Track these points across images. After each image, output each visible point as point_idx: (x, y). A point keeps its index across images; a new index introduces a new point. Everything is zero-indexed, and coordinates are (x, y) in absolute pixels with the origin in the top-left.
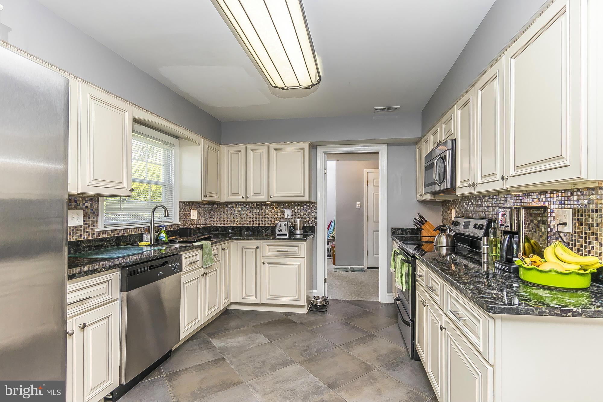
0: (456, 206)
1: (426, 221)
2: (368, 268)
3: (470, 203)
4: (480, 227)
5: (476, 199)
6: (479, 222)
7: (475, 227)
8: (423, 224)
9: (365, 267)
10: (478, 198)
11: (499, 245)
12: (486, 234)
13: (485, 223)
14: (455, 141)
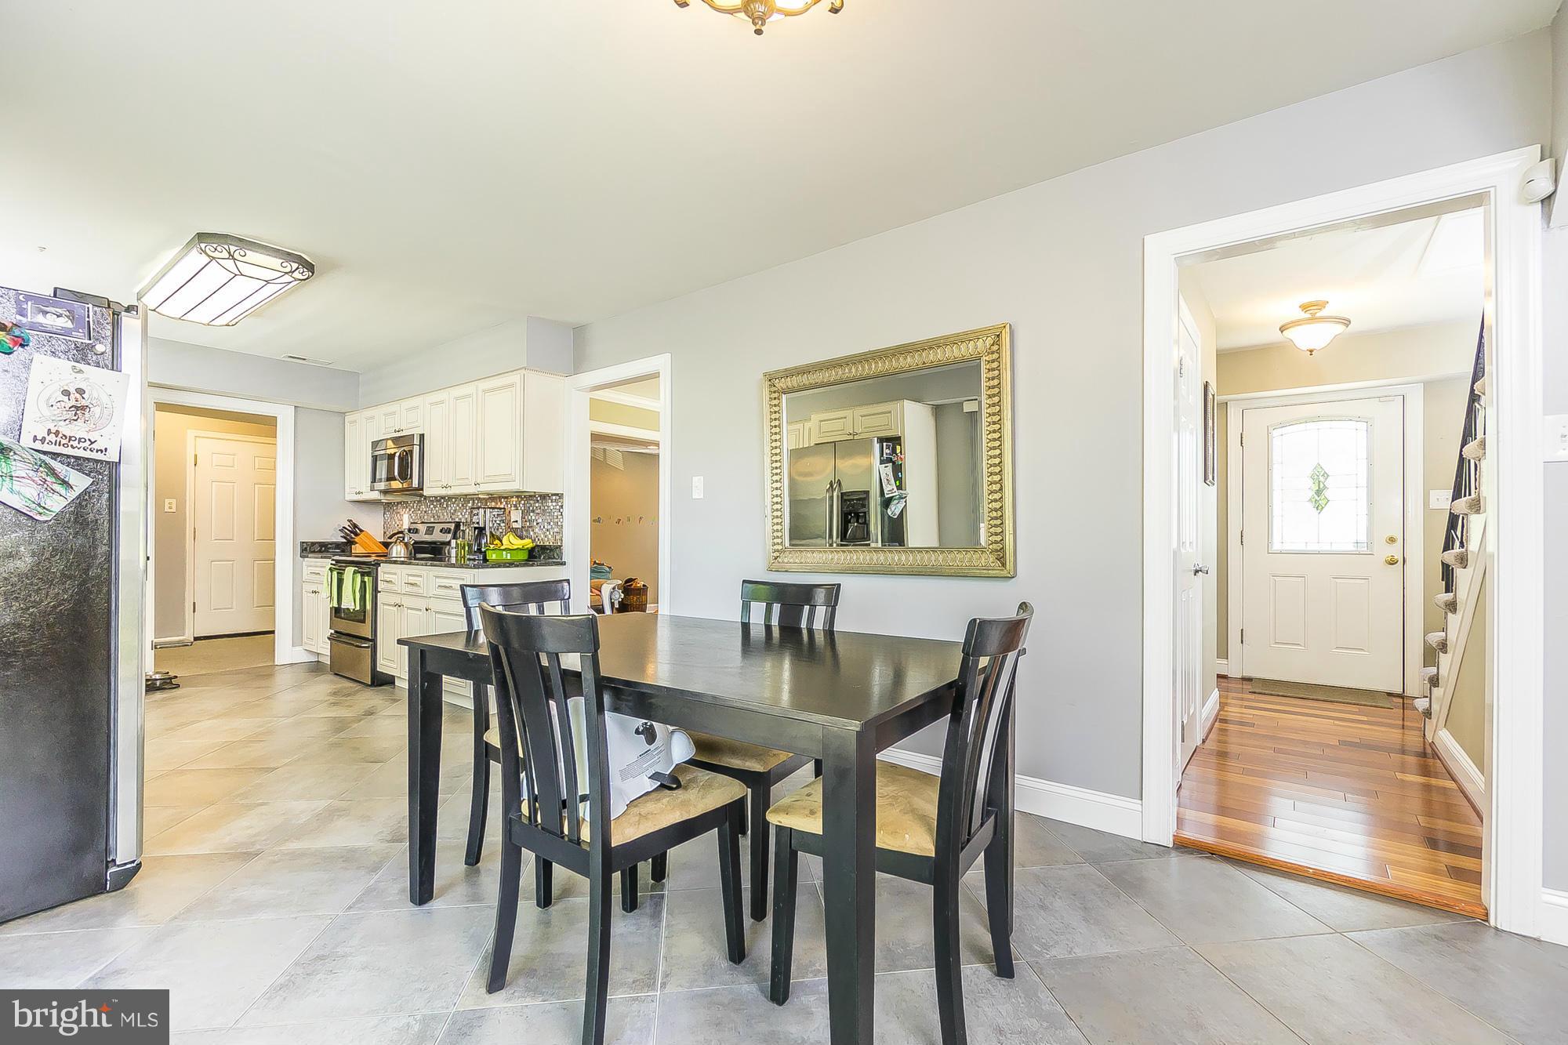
0: (410, 510)
1: (361, 531)
2: (196, 639)
3: (432, 506)
4: (448, 531)
5: (440, 501)
6: (446, 526)
7: (441, 531)
8: (356, 535)
9: (188, 636)
10: (443, 501)
11: (467, 548)
12: (455, 537)
13: (452, 527)
14: (422, 436)
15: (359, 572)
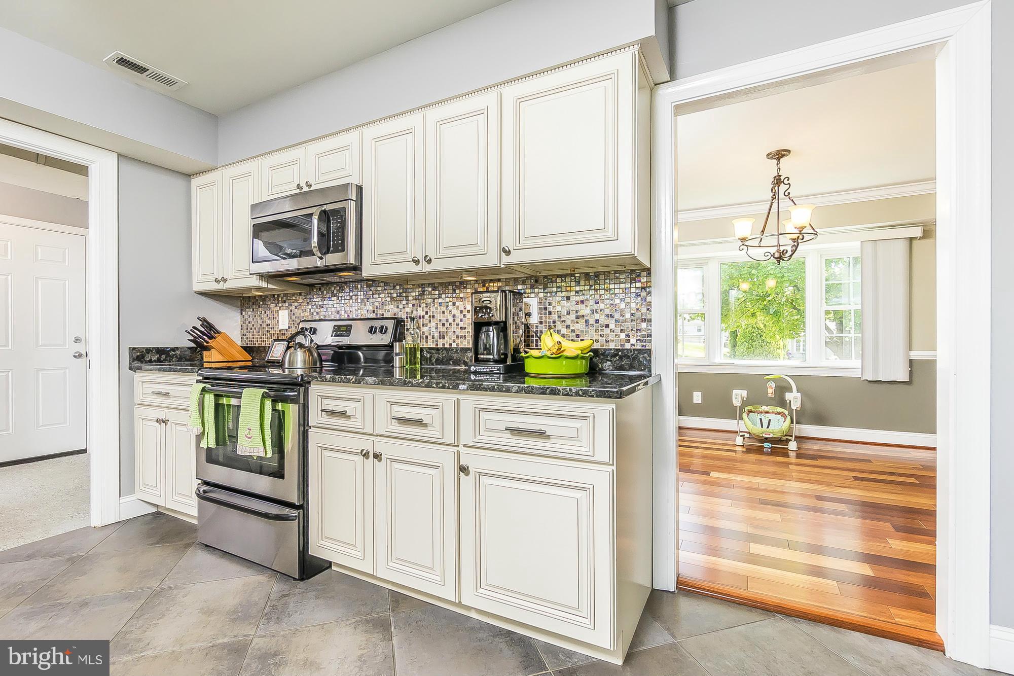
1: (219, 332)
4: (384, 330)
6: (377, 323)
8: (211, 337)
13: (390, 323)
14: (360, 189)
15: (269, 396)
